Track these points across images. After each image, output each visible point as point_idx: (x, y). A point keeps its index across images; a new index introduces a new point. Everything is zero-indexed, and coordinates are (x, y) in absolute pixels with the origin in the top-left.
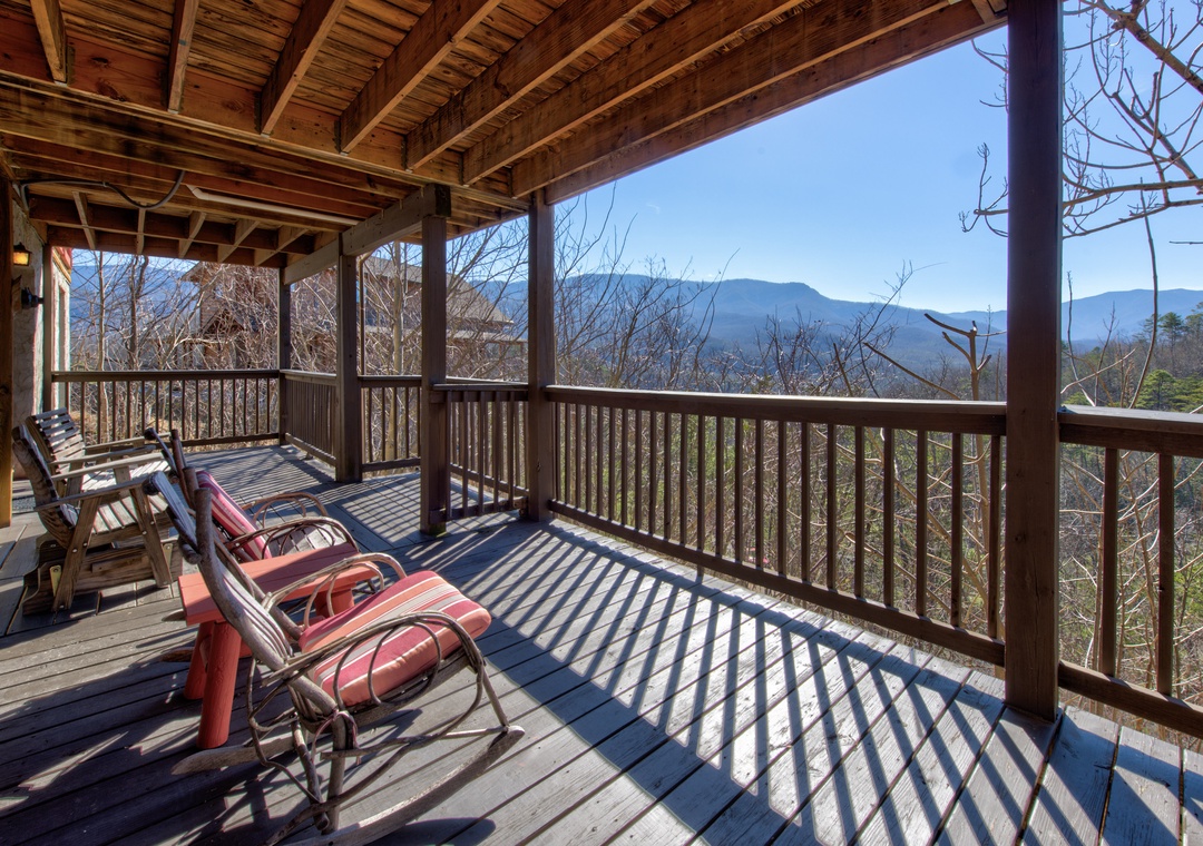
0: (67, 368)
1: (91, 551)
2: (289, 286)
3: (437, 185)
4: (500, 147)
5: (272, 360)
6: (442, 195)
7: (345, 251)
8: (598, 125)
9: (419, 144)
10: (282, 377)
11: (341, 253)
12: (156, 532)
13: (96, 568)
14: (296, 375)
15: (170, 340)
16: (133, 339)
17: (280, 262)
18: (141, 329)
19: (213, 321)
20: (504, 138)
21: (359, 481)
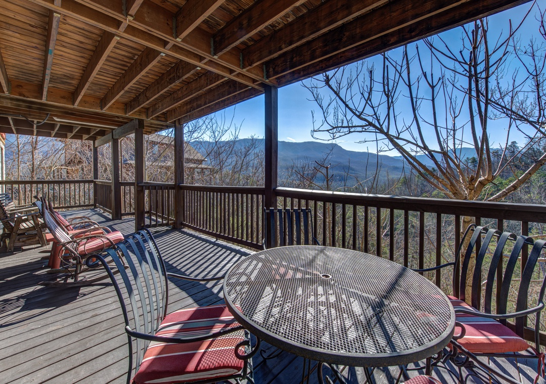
0: (4, 179)
1: (19, 235)
2: (97, 147)
3: (139, 119)
4: (156, 109)
5: (90, 177)
6: (141, 122)
7: (114, 137)
8: (186, 103)
9: (129, 108)
10: (95, 182)
11: (113, 138)
12: (40, 229)
13: (21, 240)
14: (100, 182)
15: (51, 167)
16: (33, 168)
17: (93, 138)
18: (37, 163)
19: (70, 160)
20: (157, 106)
21: (121, 219)
